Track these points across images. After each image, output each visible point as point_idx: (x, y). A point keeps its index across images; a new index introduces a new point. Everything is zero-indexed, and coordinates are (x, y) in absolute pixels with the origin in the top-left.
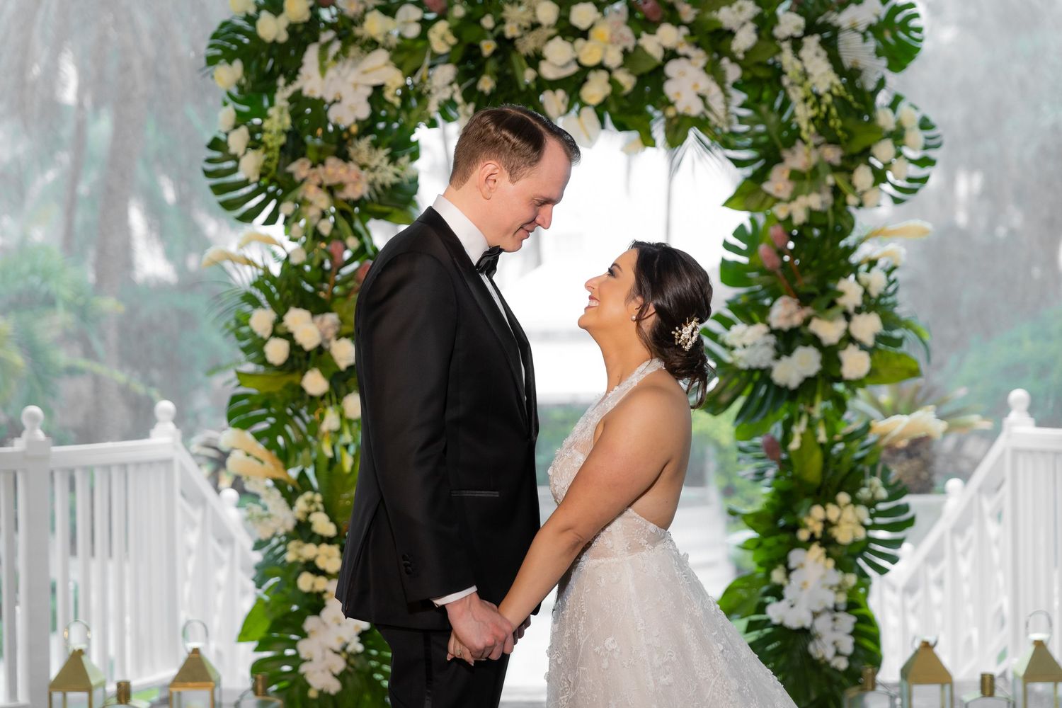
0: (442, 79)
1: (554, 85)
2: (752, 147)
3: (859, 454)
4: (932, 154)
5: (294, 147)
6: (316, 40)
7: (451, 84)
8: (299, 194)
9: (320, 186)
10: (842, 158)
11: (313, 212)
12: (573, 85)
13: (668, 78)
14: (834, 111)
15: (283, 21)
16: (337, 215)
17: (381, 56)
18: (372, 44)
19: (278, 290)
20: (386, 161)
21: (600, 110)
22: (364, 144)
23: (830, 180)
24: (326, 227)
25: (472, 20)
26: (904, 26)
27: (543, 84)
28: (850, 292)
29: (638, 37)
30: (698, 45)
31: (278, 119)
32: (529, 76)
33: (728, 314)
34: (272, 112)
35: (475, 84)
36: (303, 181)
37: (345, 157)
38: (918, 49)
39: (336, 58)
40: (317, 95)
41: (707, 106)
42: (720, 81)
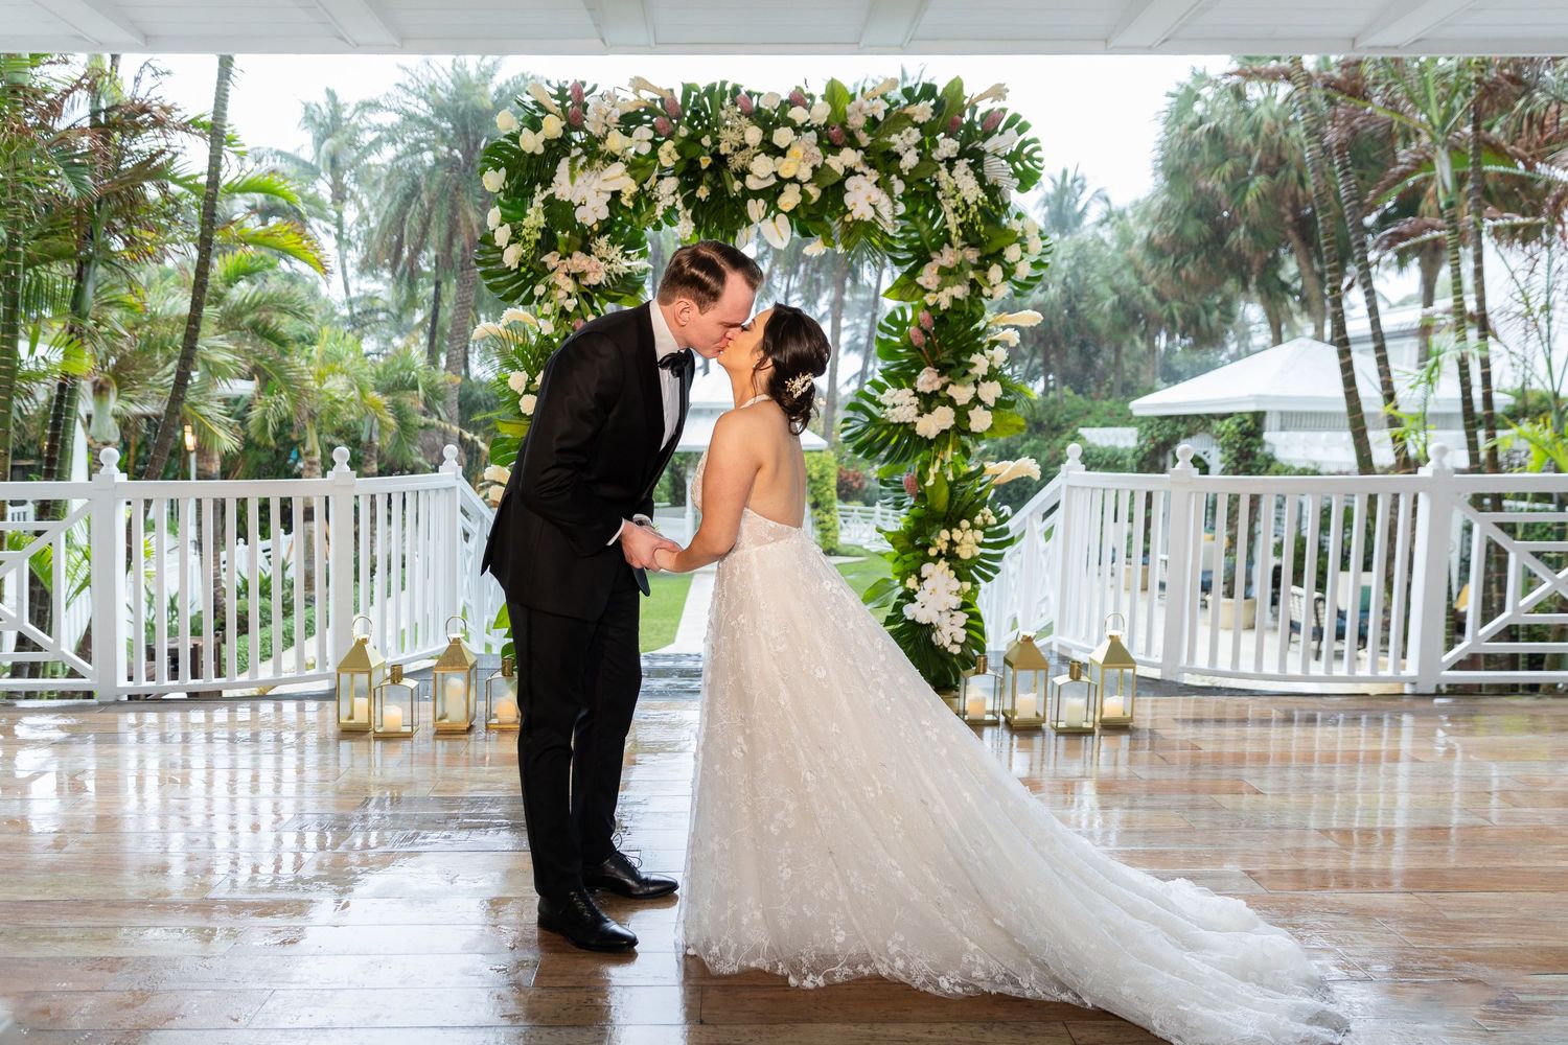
0: (667, 190)
1: (757, 194)
2: (909, 249)
3: (979, 489)
4: (1047, 259)
5: (547, 242)
6: (568, 155)
7: (674, 193)
8: (551, 279)
9: (567, 275)
10: (978, 258)
11: (561, 294)
12: (771, 194)
13: (847, 191)
14: (979, 218)
15: (541, 137)
16: (580, 297)
17: (618, 168)
18: (613, 158)
19: (533, 357)
20: (620, 255)
21: (792, 214)
22: (603, 241)
23: (972, 275)
24: (570, 305)
25: (694, 139)
26: (1029, 157)
27: (748, 194)
28: (980, 363)
29: (825, 158)
30: (872, 166)
31: (535, 218)
32: (737, 185)
33: (882, 380)
34: (528, 212)
35: (695, 192)
36: (554, 270)
37: (589, 252)
38: (1040, 175)
39: (583, 168)
40: (567, 200)
41: (877, 213)
42: (890, 193)
